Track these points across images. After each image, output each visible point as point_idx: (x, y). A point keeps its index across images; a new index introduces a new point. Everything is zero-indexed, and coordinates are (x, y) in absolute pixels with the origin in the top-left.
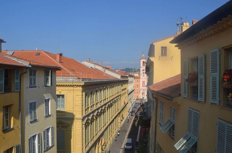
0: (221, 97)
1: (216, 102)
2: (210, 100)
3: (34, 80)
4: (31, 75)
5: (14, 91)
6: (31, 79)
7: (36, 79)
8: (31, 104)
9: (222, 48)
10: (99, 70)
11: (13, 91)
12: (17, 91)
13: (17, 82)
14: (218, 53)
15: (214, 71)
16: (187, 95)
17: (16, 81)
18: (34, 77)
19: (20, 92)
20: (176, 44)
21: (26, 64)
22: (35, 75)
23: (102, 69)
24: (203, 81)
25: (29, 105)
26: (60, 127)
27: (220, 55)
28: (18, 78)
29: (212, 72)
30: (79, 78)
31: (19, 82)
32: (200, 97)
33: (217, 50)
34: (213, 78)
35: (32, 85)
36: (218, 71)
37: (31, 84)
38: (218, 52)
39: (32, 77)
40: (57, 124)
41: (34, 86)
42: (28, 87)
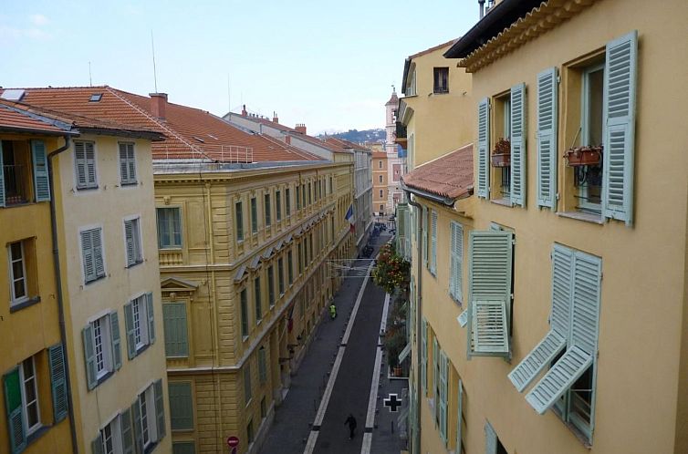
0: (559, 189)
1: (548, 204)
2: (536, 199)
3: (91, 168)
4: (79, 155)
5: (35, 201)
6: (81, 167)
7: (97, 168)
8: (85, 235)
9: (564, 65)
10: (273, 139)
11: (32, 200)
12: (43, 199)
13: (41, 175)
14: (553, 79)
15: (544, 125)
16: (486, 191)
17: (38, 174)
18: (90, 161)
19: (52, 204)
20: (459, 60)
21: (64, 125)
22: (91, 156)
23: (282, 135)
24: (522, 151)
25: (80, 237)
26: (172, 294)
27: (558, 84)
28: (44, 165)
29: (541, 129)
30: (216, 162)
31: (47, 175)
32: (516, 193)
33: (552, 71)
34: (542, 143)
35: (86, 182)
36: (553, 125)
37: (82, 179)
38: (553, 75)
39: (85, 162)
40: (162, 287)
41: (92, 184)
42: (75, 190)
